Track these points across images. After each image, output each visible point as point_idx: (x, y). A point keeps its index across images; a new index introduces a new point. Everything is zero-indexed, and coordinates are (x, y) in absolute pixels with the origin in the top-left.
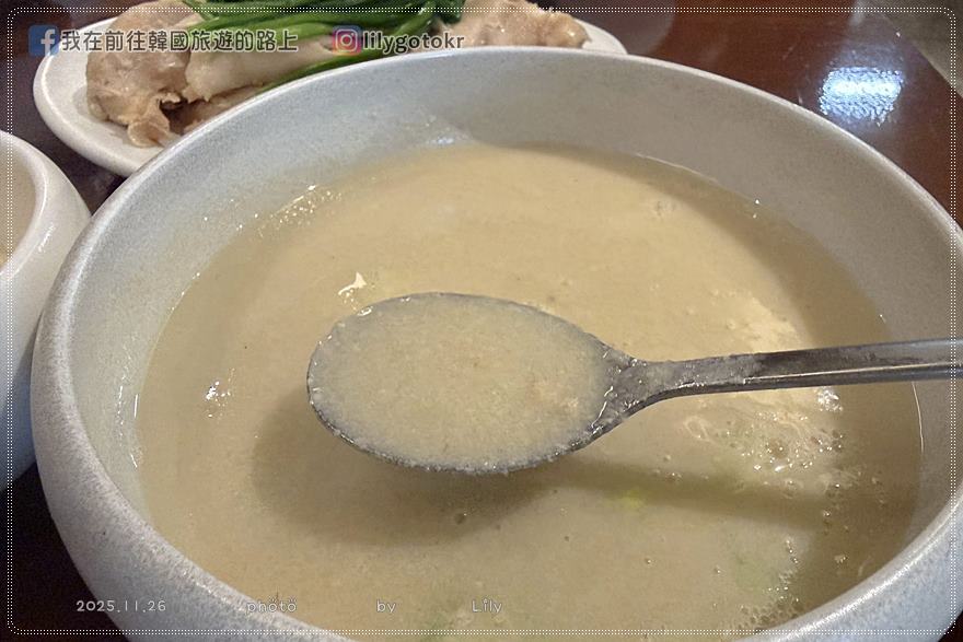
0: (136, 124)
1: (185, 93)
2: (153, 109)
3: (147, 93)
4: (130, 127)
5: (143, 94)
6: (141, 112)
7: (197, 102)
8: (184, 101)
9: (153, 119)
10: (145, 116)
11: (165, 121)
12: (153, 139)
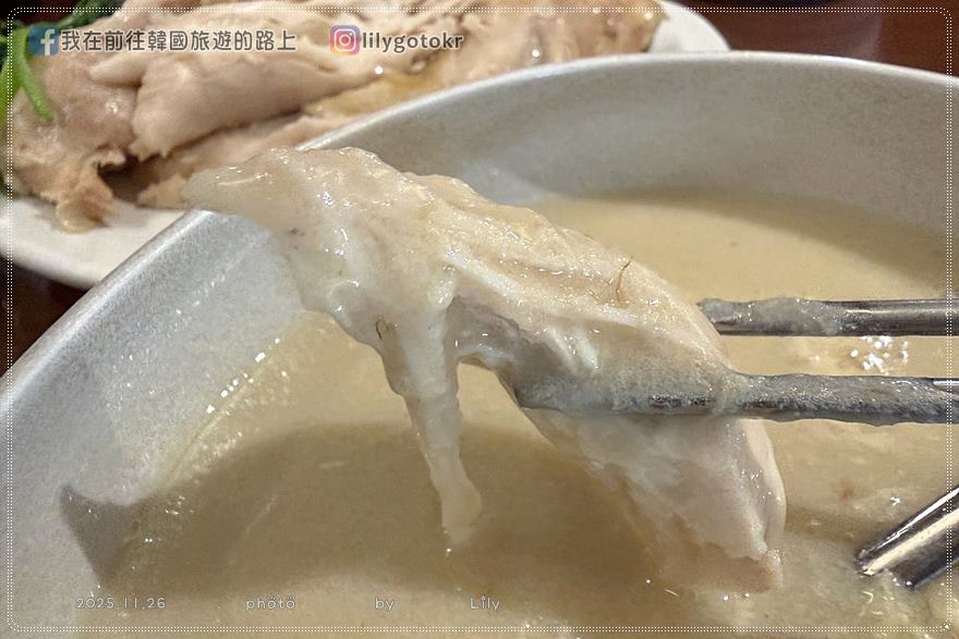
0: (67, 202)
1: (134, 148)
2: (89, 179)
3: (80, 155)
4: (58, 207)
5: (73, 157)
6: (73, 184)
7: (154, 157)
8: (132, 160)
9: (89, 192)
10: (77, 189)
11: (107, 192)
12: (94, 217)
